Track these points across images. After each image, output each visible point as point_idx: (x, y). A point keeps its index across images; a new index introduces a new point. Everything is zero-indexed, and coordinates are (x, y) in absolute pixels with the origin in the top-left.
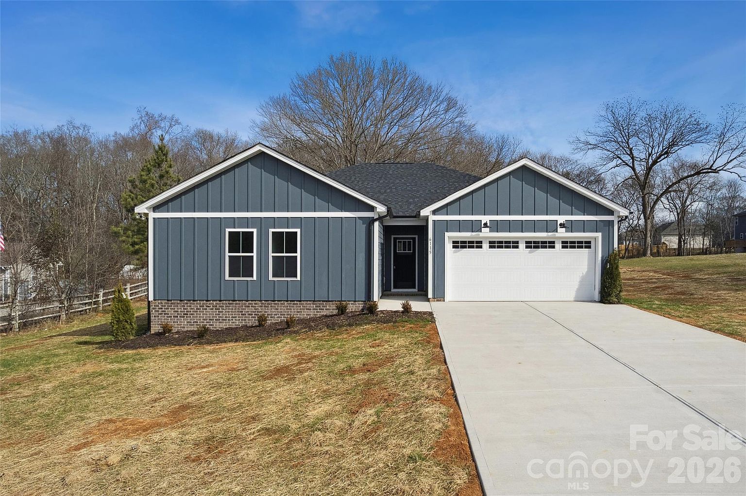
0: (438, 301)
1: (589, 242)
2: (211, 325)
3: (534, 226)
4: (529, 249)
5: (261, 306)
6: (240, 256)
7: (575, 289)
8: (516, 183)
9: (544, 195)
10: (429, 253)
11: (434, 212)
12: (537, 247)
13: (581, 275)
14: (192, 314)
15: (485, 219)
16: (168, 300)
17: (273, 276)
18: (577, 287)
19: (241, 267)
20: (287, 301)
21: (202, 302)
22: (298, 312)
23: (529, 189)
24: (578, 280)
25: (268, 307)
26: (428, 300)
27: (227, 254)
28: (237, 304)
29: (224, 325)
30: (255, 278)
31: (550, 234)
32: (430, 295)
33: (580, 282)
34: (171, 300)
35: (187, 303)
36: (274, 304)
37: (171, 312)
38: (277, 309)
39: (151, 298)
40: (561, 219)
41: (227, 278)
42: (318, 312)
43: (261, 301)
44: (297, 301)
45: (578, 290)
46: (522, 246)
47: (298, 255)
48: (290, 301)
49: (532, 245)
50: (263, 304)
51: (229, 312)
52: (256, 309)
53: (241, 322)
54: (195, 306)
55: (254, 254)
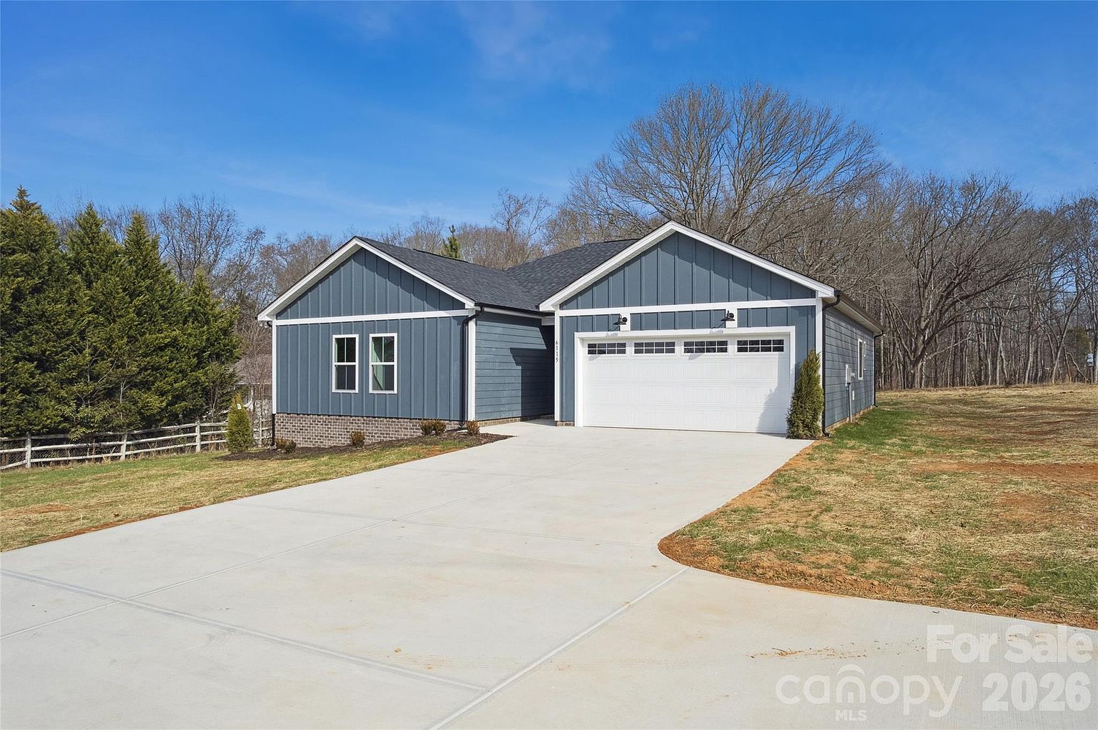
0: (566, 425)
1: (781, 342)
2: (322, 442)
3: (691, 320)
4: (689, 354)
5: (363, 423)
6: (345, 366)
7: (759, 415)
8: (665, 257)
9: (705, 272)
10: (556, 360)
11: (563, 305)
12: (702, 351)
13: (768, 393)
14: (307, 430)
15: (625, 312)
16: (288, 414)
17: (374, 389)
18: (762, 411)
19: (346, 378)
20: (386, 418)
21: (314, 417)
22: (396, 431)
23: (683, 266)
24: (764, 401)
25: (369, 424)
26: (555, 424)
27: (335, 363)
28: (342, 420)
29: (331, 443)
30: (357, 391)
31: (714, 330)
32: (557, 417)
33: (766, 403)
34: (290, 414)
35: (302, 418)
36: (375, 421)
37: (289, 426)
38: (377, 427)
39: (274, 412)
40: (732, 307)
41: (334, 390)
42: (414, 432)
43: (362, 417)
44: (395, 418)
45: (763, 416)
46: (679, 349)
47: (395, 363)
48: (390, 418)
49: (691, 347)
50: (364, 420)
51: (336, 428)
52: (358, 426)
53: (346, 441)
54: (309, 419)
55: (356, 363)
